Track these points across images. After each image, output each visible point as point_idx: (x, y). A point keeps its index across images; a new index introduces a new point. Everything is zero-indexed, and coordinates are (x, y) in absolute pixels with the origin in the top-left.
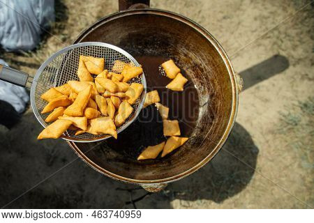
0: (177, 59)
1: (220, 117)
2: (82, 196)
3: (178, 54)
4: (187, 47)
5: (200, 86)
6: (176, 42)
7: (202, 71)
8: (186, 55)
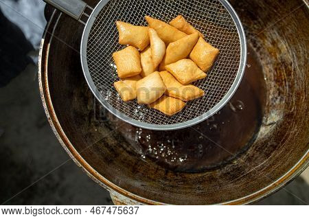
0: (259, 45)
1: (287, 150)
2: (58, 185)
3: (263, 36)
4: (282, 31)
5: (276, 95)
6: (268, 19)
7: (289, 75)
8: (274, 43)
